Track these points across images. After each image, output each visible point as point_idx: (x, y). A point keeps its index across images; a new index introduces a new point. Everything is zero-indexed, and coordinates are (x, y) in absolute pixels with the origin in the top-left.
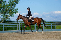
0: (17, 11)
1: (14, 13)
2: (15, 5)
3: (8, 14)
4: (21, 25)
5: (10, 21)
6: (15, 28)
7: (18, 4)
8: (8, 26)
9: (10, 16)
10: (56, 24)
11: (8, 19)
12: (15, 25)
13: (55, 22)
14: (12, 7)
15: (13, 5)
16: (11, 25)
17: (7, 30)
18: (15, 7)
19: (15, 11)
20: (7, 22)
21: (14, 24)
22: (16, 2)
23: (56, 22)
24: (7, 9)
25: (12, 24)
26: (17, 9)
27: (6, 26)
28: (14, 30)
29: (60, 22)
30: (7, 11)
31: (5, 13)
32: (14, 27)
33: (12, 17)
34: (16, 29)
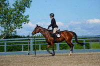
0: (28, 19)
1: (22, 22)
2: (24, 10)
3: (13, 25)
4: (34, 43)
5: (16, 37)
6: (24, 48)
7: (29, 7)
8: (12, 43)
9: (15, 28)
10: (92, 41)
11: (12, 33)
12: (24, 43)
13: (89, 38)
14: (19, 13)
15: (20, 9)
16: (17, 43)
17: (11, 51)
18: (23, 12)
19: (25, 19)
20: (11, 37)
21: (22, 40)
22: (25, 5)
23: (92, 38)
24: (12, 16)
25: (19, 40)
26: (28, 16)
27: (10, 44)
28: (23, 51)
29: (99, 38)
30: (12, 20)
31: (8, 22)
32: (23, 45)
33: (19, 28)
34: (26, 49)
